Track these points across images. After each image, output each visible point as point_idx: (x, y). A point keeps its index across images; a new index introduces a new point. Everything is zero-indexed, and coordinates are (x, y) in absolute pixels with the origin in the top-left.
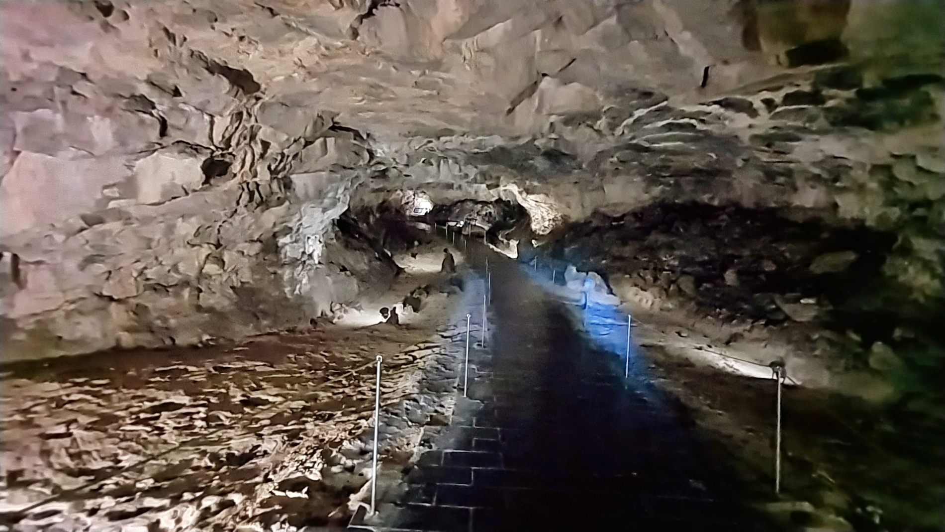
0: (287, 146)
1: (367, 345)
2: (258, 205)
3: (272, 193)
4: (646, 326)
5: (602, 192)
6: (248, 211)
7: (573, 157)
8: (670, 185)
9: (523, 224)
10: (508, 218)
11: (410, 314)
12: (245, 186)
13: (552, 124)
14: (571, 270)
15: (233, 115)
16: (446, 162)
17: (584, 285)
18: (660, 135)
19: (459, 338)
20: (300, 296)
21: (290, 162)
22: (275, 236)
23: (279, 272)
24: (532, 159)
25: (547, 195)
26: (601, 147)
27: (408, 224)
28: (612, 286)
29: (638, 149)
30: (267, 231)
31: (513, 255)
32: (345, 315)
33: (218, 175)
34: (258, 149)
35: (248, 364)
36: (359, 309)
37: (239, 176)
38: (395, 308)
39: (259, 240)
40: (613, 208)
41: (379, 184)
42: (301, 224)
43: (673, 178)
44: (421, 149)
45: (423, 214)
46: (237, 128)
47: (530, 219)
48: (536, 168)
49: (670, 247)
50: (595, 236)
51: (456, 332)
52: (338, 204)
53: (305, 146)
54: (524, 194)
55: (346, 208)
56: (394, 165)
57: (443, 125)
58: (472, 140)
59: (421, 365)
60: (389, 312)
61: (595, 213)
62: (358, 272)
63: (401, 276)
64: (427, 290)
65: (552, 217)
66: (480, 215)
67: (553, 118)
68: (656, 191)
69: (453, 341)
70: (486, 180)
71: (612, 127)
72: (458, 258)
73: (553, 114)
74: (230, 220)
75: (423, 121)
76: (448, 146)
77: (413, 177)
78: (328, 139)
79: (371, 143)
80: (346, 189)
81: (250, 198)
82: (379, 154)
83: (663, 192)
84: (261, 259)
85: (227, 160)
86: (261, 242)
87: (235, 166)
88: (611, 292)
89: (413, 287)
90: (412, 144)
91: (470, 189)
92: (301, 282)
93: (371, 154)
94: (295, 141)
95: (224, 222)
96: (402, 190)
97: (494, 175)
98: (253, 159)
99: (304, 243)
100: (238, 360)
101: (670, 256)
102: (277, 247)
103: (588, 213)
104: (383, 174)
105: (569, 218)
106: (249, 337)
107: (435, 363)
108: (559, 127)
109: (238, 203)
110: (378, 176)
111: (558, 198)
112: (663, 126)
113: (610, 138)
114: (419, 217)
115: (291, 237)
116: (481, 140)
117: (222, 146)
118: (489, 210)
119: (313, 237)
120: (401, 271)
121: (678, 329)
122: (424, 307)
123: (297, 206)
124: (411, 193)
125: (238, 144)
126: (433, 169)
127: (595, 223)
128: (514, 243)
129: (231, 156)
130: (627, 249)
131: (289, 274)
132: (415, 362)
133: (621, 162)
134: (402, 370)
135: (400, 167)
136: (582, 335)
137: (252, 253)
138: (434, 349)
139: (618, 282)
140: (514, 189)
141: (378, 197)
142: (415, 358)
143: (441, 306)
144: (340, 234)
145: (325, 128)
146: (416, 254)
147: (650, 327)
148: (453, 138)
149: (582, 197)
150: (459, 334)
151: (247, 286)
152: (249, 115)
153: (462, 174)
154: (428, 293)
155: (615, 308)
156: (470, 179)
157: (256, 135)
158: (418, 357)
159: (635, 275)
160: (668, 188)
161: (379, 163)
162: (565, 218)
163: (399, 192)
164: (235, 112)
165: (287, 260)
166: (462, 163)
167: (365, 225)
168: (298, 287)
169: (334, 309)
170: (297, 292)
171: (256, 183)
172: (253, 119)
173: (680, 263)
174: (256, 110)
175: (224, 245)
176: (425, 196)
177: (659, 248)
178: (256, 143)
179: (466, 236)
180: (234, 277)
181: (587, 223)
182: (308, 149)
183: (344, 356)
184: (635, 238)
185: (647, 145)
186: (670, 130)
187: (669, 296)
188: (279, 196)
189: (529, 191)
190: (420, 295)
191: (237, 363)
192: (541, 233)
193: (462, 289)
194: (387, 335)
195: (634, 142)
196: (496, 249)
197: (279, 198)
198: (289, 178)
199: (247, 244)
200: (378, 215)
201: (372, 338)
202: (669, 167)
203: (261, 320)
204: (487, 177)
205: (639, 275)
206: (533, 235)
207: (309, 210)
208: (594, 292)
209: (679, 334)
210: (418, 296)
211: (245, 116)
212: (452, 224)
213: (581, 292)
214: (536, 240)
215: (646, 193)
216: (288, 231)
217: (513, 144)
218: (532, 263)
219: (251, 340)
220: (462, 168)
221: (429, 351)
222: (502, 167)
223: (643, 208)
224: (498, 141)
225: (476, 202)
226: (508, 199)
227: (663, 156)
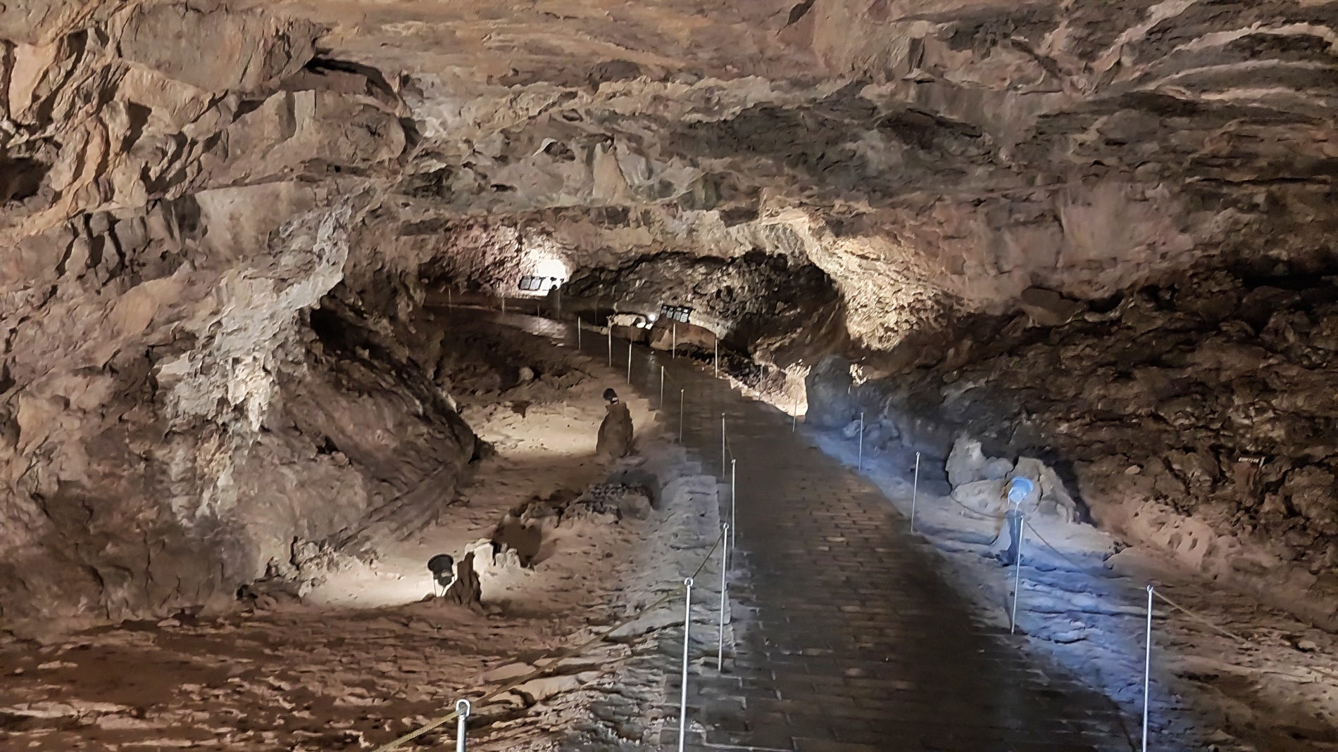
0: (192, 116)
1: (395, 660)
2: (112, 275)
3: (148, 242)
4: (1193, 617)
5: (1054, 228)
6: (85, 290)
7: (971, 132)
8: (1254, 207)
9: (822, 319)
10: (780, 305)
11: (510, 570)
12: (79, 223)
13: (915, 43)
14: (967, 453)
15: (62, 40)
16: (610, 149)
17: (1005, 495)
18: (1223, 68)
19: (650, 644)
20: (211, 523)
21: (198, 159)
22: (150, 356)
23: (160, 454)
24: (855, 138)
25: (893, 237)
26: (1052, 102)
27: (502, 319)
28: (1088, 500)
29: (1161, 106)
30: (130, 344)
31: (797, 407)
32: (329, 576)
33: (14, 197)
34: (118, 125)
35: (78, 708)
36: (368, 557)
37: (68, 199)
38: (471, 556)
39: (110, 369)
40: (1085, 275)
41: (427, 211)
42: (219, 323)
43: (1263, 189)
44: (545, 115)
45: (543, 292)
46: (69, 74)
47: (844, 307)
48: (864, 163)
49: (1260, 387)
50: (1036, 355)
51: (641, 626)
52: (318, 269)
53: (237, 116)
54: (828, 238)
55: (338, 278)
56: (464, 160)
57: (610, 50)
58: (686, 88)
59: (547, 719)
60: (455, 568)
61: (1037, 289)
62: (368, 454)
63: (484, 464)
64: (559, 504)
65: (906, 300)
66: (702, 296)
67: (920, 29)
68: (1214, 223)
69: (634, 653)
70: (719, 197)
71: (1087, 52)
72: (642, 416)
73: (919, 18)
74: (37, 316)
75: (554, 42)
76: (619, 105)
77: (519, 193)
78: (299, 96)
79: (410, 100)
80: (339, 226)
81: (91, 256)
82: (431, 131)
83: (1234, 227)
84: (112, 420)
85: (39, 156)
86: (113, 371)
87: (59, 173)
88: (1084, 515)
89: (517, 497)
90: (523, 102)
91: (673, 225)
92: (213, 481)
93: (411, 130)
94: (213, 102)
95: (22, 320)
96: (486, 227)
97: (744, 184)
98: (106, 154)
99: (224, 376)
100: (54, 696)
101: (1260, 411)
102: (155, 386)
103: (1015, 284)
104: (436, 185)
105: (959, 300)
106: (77, 633)
107: (586, 717)
108: (937, 53)
109: (61, 270)
110: (426, 189)
111: (929, 246)
112: (1235, 44)
113: (1081, 81)
114: (534, 300)
115: (192, 359)
116: (710, 90)
117: (30, 120)
118: (727, 282)
119: (249, 360)
120: (482, 450)
121: (1291, 627)
122: (549, 554)
123: (210, 275)
124: (510, 234)
125: (68, 116)
126: (572, 171)
127: (1037, 315)
128: (797, 375)
129: (50, 147)
130: (1133, 389)
131: (185, 459)
132: (531, 711)
133: (1109, 143)
134: (494, 735)
135: (484, 162)
136: (1003, 639)
137: (92, 402)
138: (583, 676)
139: (1105, 487)
140: (800, 222)
141: (420, 246)
142: (528, 701)
143: (598, 551)
144: (318, 349)
145: (295, 67)
146: (528, 404)
147: (1208, 621)
148: (635, 85)
149: (997, 245)
150: (651, 630)
151: (75, 491)
152: (102, 38)
153: (653, 181)
154: (560, 512)
155: (1100, 564)
156: (674, 197)
157: (115, 87)
158: (536, 696)
159: (1156, 467)
160: (1246, 217)
161: (428, 154)
162: (946, 305)
163: (476, 232)
164: (67, 31)
165: (178, 421)
166: (654, 153)
167: (385, 322)
168: (206, 495)
169: (300, 558)
170: (203, 510)
171: (108, 214)
172: (111, 46)
173: (1291, 432)
174: (118, 24)
175: (19, 382)
176: (547, 244)
177: (1228, 388)
178: (114, 109)
179: (663, 355)
180: (40, 467)
181: (1012, 316)
182: (245, 123)
183: (333, 693)
184: (1155, 361)
185: (1187, 95)
186: (1254, 55)
187: (1262, 532)
188: (165, 248)
189: (840, 228)
190: (539, 517)
191: (49, 705)
192: (875, 345)
193: (654, 501)
194: (449, 633)
195: (1151, 87)
196: (745, 390)
197: (163, 256)
198: (193, 200)
199: (79, 379)
200: (419, 296)
201: (408, 642)
202: (1253, 156)
203: (110, 588)
204: (725, 192)
205: (1168, 464)
206: (855, 351)
207: (240, 286)
208: (1035, 515)
209: (1293, 640)
210: (531, 521)
211: (90, 42)
212: (625, 320)
213: (1000, 516)
214: (860, 364)
215: (1183, 231)
216: (183, 342)
217: (800, 96)
218: (849, 431)
219: (84, 641)
220: (657, 165)
221: (567, 682)
222: (767, 161)
223: (1175, 273)
224: (757, 90)
225: (691, 260)
226: (781, 251)
227: (1232, 126)
